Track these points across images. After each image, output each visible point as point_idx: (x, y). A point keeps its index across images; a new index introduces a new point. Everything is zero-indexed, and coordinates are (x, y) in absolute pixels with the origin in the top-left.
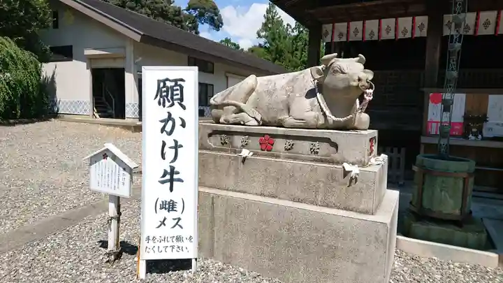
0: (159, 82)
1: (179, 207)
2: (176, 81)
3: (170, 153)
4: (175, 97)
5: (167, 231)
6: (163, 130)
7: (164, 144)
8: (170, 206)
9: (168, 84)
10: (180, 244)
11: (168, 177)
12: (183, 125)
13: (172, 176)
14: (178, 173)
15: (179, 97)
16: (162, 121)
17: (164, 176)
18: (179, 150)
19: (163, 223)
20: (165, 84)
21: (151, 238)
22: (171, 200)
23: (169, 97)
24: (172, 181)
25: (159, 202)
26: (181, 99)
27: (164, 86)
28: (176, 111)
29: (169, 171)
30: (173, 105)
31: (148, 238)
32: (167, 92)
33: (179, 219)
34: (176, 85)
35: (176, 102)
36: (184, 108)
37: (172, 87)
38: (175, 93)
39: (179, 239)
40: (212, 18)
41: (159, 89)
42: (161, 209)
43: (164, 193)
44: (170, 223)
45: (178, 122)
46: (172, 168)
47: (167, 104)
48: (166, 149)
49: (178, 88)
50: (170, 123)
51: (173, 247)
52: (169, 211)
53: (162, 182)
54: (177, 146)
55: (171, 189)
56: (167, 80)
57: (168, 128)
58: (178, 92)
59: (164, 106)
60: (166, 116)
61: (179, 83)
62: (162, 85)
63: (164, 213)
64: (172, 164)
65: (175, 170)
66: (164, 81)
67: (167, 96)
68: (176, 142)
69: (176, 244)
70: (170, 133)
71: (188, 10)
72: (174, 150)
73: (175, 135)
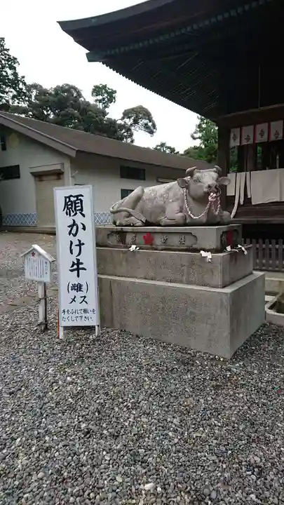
0: (66, 198)
1: (84, 288)
2: (77, 196)
3: (76, 250)
4: (77, 208)
5: (78, 306)
6: (70, 233)
7: (71, 243)
8: (78, 288)
9: (72, 199)
10: (87, 315)
11: (75, 267)
12: (84, 228)
13: (78, 266)
14: (82, 264)
15: (80, 208)
16: (69, 227)
17: (73, 266)
18: (82, 246)
19: (74, 300)
20: (70, 199)
21: (66, 311)
22: (79, 284)
23: (73, 209)
24: (78, 269)
25: (71, 285)
26: (82, 210)
27: (70, 201)
28: (79, 219)
29: (76, 262)
30: (76, 214)
31: (64, 311)
32: (72, 205)
33: (85, 297)
34: (77, 199)
35: (78, 212)
36: (84, 215)
37: (75, 201)
38: (77, 205)
39: (85, 311)
40: (146, 124)
41: (66, 204)
42: (72, 290)
43: (73, 278)
44: (79, 300)
45: (80, 227)
46: (78, 260)
47: (72, 214)
48: (73, 247)
49: (79, 201)
50: (75, 228)
51: (81, 317)
52: (77, 291)
53: (72, 271)
54: (80, 244)
55: (78, 276)
56: (71, 196)
57: (74, 232)
58: (80, 205)
59: (70, 215)
60: (72, 222)
61: (79, 198)
62: (68, 200)
63: (74, 293)
64: (78, 258)
65: (80, 262)
66: (69, 197)
68: (80, 241)
69: (84, 315)
70: (75, 235)
71: (123, 118)
72: (79, 247)
73: (78, 237)
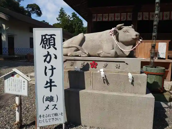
0: (42, 36)
1: (55, 99)
2: (51, 35)
3: (49, 72)
4: (51, 44)
5: (50, 111)
6: (45, 61)
7: (46, 68)
8: (51, 99)
9: (47, 37)
11: (49, 84)
12: (56, 58)
13: (51, 84)
14: (54, 82)
15: (53, 43)
16: (44, 56)
17: (46, 84)
18: (54, 70)
19: (47, 108)
20: (45, 37)
21: (42, 116)
22: (51, 96)
23: (48, 44)
24: (51, 86)
25: (45, 98)
26: (54, 45)
27: (45, 38)
28: (52, 51)
29: (49, 81)
30: (50, 47)
31: (40, 116)
32: (47, 41)
33: (56, 105)
34: (51, 37)
35: (51, 46)
36: (56, 49)
37: (49, 39)
38: (51, 41)
39: (56, 115)
41: (42, 40)
42: (46, 101)
43: (47, 93)
44: (51, 107)
45: (53, 56)
46: (51, 80)
47: (47, 47)
48: (47, 70)
49: (52, 39)
50: (49, 57)
51: (53, 119)
52: (50, 102)
53: (46, 87)
54: (53, 69)
55: (51, 91)
56: (46, 35)
57: (48, 59)
58: (53, 41)
59: (45, 48)
60: (47, 54)
61: (53, 36)
62: (44, 37)
63: (48, 102)
64: (51, 78)
65: (52, 81)
66: (45, 35)
67: (47, 43)
68: (52, 66)
69: (55, 117)
70: (49, 62)
71: (27, 7)
72: (51, 70)
73: (51, 63)
